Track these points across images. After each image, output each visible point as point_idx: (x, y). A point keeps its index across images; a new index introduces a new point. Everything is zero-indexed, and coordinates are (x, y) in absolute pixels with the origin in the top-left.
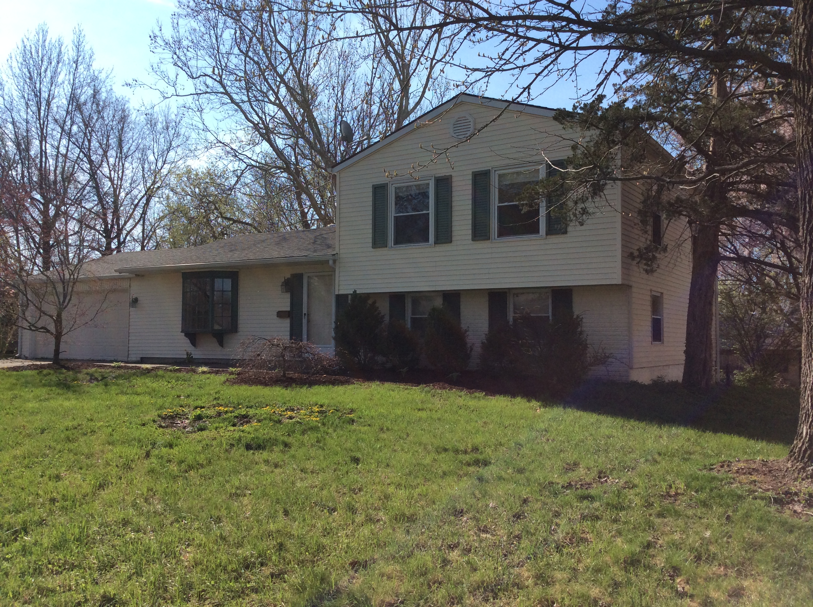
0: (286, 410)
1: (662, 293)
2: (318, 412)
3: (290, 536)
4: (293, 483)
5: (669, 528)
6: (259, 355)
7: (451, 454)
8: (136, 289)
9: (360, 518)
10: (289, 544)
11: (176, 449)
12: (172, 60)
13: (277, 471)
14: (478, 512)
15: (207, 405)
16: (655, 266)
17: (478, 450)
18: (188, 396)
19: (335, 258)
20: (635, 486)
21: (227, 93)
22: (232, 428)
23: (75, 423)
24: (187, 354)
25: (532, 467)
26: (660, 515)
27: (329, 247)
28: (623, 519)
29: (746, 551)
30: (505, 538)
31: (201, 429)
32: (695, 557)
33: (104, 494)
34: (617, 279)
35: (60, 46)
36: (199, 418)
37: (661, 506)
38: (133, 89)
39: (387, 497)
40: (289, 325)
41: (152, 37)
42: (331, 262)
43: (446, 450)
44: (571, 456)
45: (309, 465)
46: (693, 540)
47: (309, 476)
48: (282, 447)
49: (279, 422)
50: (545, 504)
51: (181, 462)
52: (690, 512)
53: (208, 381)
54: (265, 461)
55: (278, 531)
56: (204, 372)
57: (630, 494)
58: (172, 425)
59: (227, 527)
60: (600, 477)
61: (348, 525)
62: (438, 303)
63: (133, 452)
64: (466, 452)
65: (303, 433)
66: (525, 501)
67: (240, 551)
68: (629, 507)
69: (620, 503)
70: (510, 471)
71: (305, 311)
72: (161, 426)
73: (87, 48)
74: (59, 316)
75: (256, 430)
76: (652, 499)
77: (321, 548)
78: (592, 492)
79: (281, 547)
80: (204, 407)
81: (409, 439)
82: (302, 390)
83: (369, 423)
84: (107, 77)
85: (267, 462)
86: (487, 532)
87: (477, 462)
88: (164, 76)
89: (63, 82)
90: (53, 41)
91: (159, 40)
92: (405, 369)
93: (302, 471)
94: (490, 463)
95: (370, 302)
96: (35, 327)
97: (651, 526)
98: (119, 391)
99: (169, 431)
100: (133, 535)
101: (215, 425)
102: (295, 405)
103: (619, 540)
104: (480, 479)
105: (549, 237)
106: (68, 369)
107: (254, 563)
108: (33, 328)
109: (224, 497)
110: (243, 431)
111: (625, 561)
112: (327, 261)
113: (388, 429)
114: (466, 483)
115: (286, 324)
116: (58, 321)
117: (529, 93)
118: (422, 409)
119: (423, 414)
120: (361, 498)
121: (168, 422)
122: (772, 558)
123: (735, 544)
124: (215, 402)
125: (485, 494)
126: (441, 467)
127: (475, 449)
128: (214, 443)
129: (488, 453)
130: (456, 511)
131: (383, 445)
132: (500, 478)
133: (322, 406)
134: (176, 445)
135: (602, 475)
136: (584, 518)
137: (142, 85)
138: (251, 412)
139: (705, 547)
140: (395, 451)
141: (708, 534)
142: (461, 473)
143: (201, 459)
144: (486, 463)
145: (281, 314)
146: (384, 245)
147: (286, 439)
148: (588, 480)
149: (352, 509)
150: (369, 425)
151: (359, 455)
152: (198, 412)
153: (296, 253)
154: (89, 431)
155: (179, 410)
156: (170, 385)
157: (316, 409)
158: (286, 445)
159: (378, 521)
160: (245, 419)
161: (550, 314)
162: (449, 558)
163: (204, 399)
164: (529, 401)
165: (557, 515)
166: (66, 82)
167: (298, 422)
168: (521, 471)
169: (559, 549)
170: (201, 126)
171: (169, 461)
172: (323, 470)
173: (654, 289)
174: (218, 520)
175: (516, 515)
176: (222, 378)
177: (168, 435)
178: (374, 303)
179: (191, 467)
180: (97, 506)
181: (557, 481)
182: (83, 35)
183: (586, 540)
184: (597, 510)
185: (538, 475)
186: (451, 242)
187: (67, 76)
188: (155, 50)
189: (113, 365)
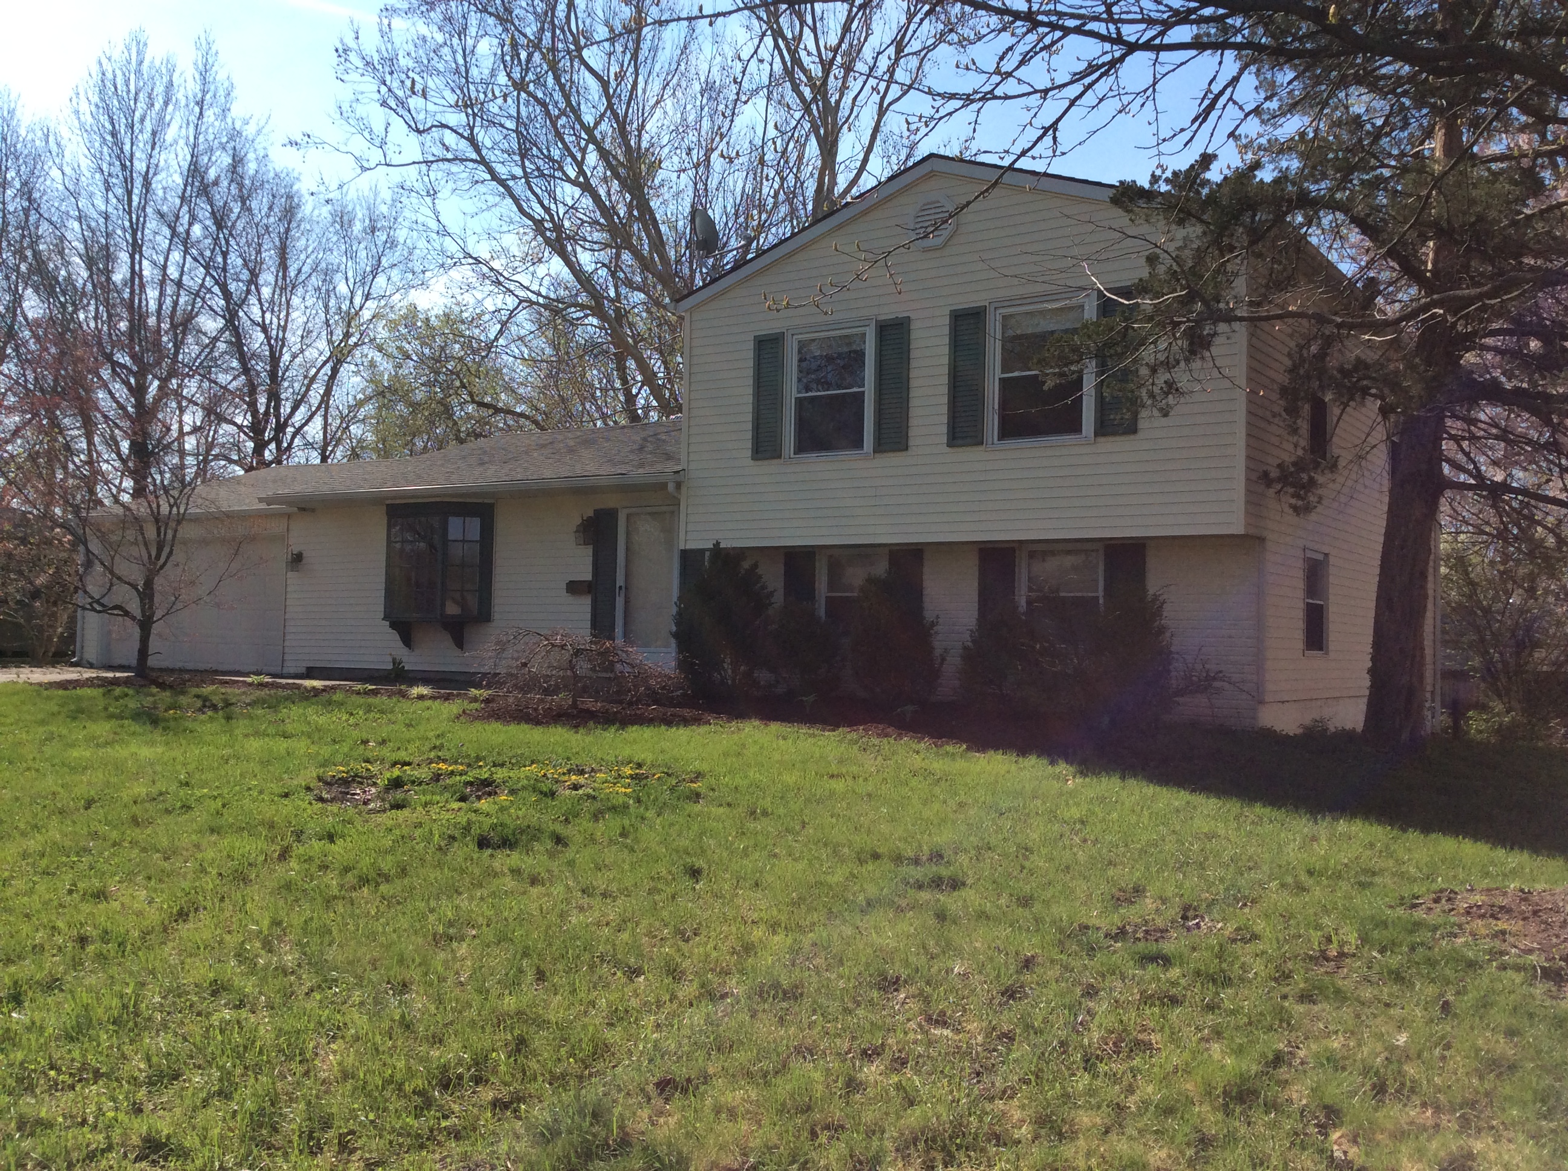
0: (569, 771)
1: (1326, 555)
2: (631, 777)
3: (542, 1023)
4: (563, 915)
5: (1321, 1026)
6: (525, 665)
7: (887, 865)
8: (301, 536)
9: (688, 990)
10: (539, 1040)
11: (340, 842)
12: (377, 96)
13: (535, 891)
14: (928, 983)
15: (416, 760)
16: (1312, 498)
17: (941, 856)
18: (384, 742)
19: (680, 480)
20: (1255, 937)
21: (483, 161)
22: (456, 805)
23: (154, 791)
24: (394, 662)
25: (1048, 894)
26: (1305, 997)
27: (669, 457)
28: (1228, 1005)
29: (1481, 1078)
30: (980, 1039)
31: (398, 806)
32: (1374, 1086)
33: (185, 929)
34: (1234, 523)
35: (171, 72)
36: (396, 784)
37: (1306, 980)
38: (302, 151)
39: (748, 948)
40: (589, 609)
41: (340, 51)
42: (671, 487)
43: (876, 856)
44: (1126, 875)
45: (600, 882)
46: (1371, 1051)
47: (596, 902)
48: (549, 845)
49: (552, 794)
50: (1067, 968)
51: (347, 870)
52: (1367, 993)
53: (426, 714)
54: (512, 871)
55: (519, 1013)
56: (421, 697)
57: (1245, 953)
58: (343, 797)
59: (418, 1001)
60: (1185, 918)
61: (659, 1004)
62: (881, 569)
63: (250, 847)
64: (916, 862)
65: (596, 816)
66: (1028, 964)
67: (435, 1053)
68: (1242, 979)
69: (1222, 971)
70: (1002, 901)
71: (620, 581)
72: (321, 799)
73: (221, 77)
74: (149, 584)
75: (502, 809)
76: (1290, 965)
77: (601, 1050)
78: (1168, 947)
79: (520, 1045)
80: (409, 764)
81: (805, 832)
82: (606, 734)
83: (729, 799)
84: (259, 132)
85: (516, 872)
86: (945, 1024)
87: (937, 883)
88: (364, 128)
89: (176, 142)
90: (157, 64)
91: (353, 57)
92: (811, 698)
93: (583, 891)
94: (964, 884)
95: (746, 565)
96: (103, 605)
97: (1284, 1019)
98: (250, 731)
99: (333, 808)
100: (227, 1014)
101: (423, 799)
102: (589, 763)
103: (1216, 1047)
104: (941, 916)
105: (1101, 439)
106: (162, 686)
107: (460, 1077)
108: (98, 608)
109: (420, 940)
110: (475, 811)
111: (1225, 1092)
112: (664, 486)
113: (765, 813)
114: (909, 924)
115: (583, 606)
116: (147, 594)
117: (1055, 139)
118: (838, 776)
119: (839, 786)
120: (697, 948)
121: (335, 789)
122: (1535, 1092)
123: (1458, 1061)
124: (432, 755)
125: (948, 948)
126: (863, 890)
127: (937, 856)
128: (418, 833)
129: (961, 865)
130: (886, 979)
131: (752, 843)
132: (982, 915)
133: (639, 766)
134: (343, 836)
135: (1191, 914)
136: (1146, 999)
137: (320, 144)
138: (500, 774)
139: (1394, 1067)
140: (775, 856)
141: (1402, 1039)
142: (903, 903)
143: (387, 864)
144: (956, 884)
145: (574, 588)
146: (776, 454)
147: (559, 828)
148: (1160, 922)
149: (674, 973)
150: (729, 805)
151: (700, 863)
152: (396, 772)
153: (605, 469)
154: (179, 804)
155: (360, 767)
156: (352, 721)
157: (628, 771)
158: (558, 840)
159: (724, 996)
160: (487, 787)
161: (1101, 593)
162: (861, 1076)
163: (412, 748)
164: (1052, 763)
165: (1091, 992)
166: (182, 142)
167: (589, 796)
168: (1025, 902)
169: (1089, 1063)
170: (433, 225)
171: (324, 867)
172: (626, 892)
173: (1310, 546)
174: (404, 987)
175: (1007, 990)
176: (454, 707)
177: (331, 815)
178: (755, 566)
179: (364, 881)
180: (169, 952)
181: (1097, 922)
182: (213, 50)
183: (1148, 1046)
184: (1174, 984)
185: (1061, 911)
186: (906, 449)
187: (184, 130)
188: (345, 77)
189: (249, 680)
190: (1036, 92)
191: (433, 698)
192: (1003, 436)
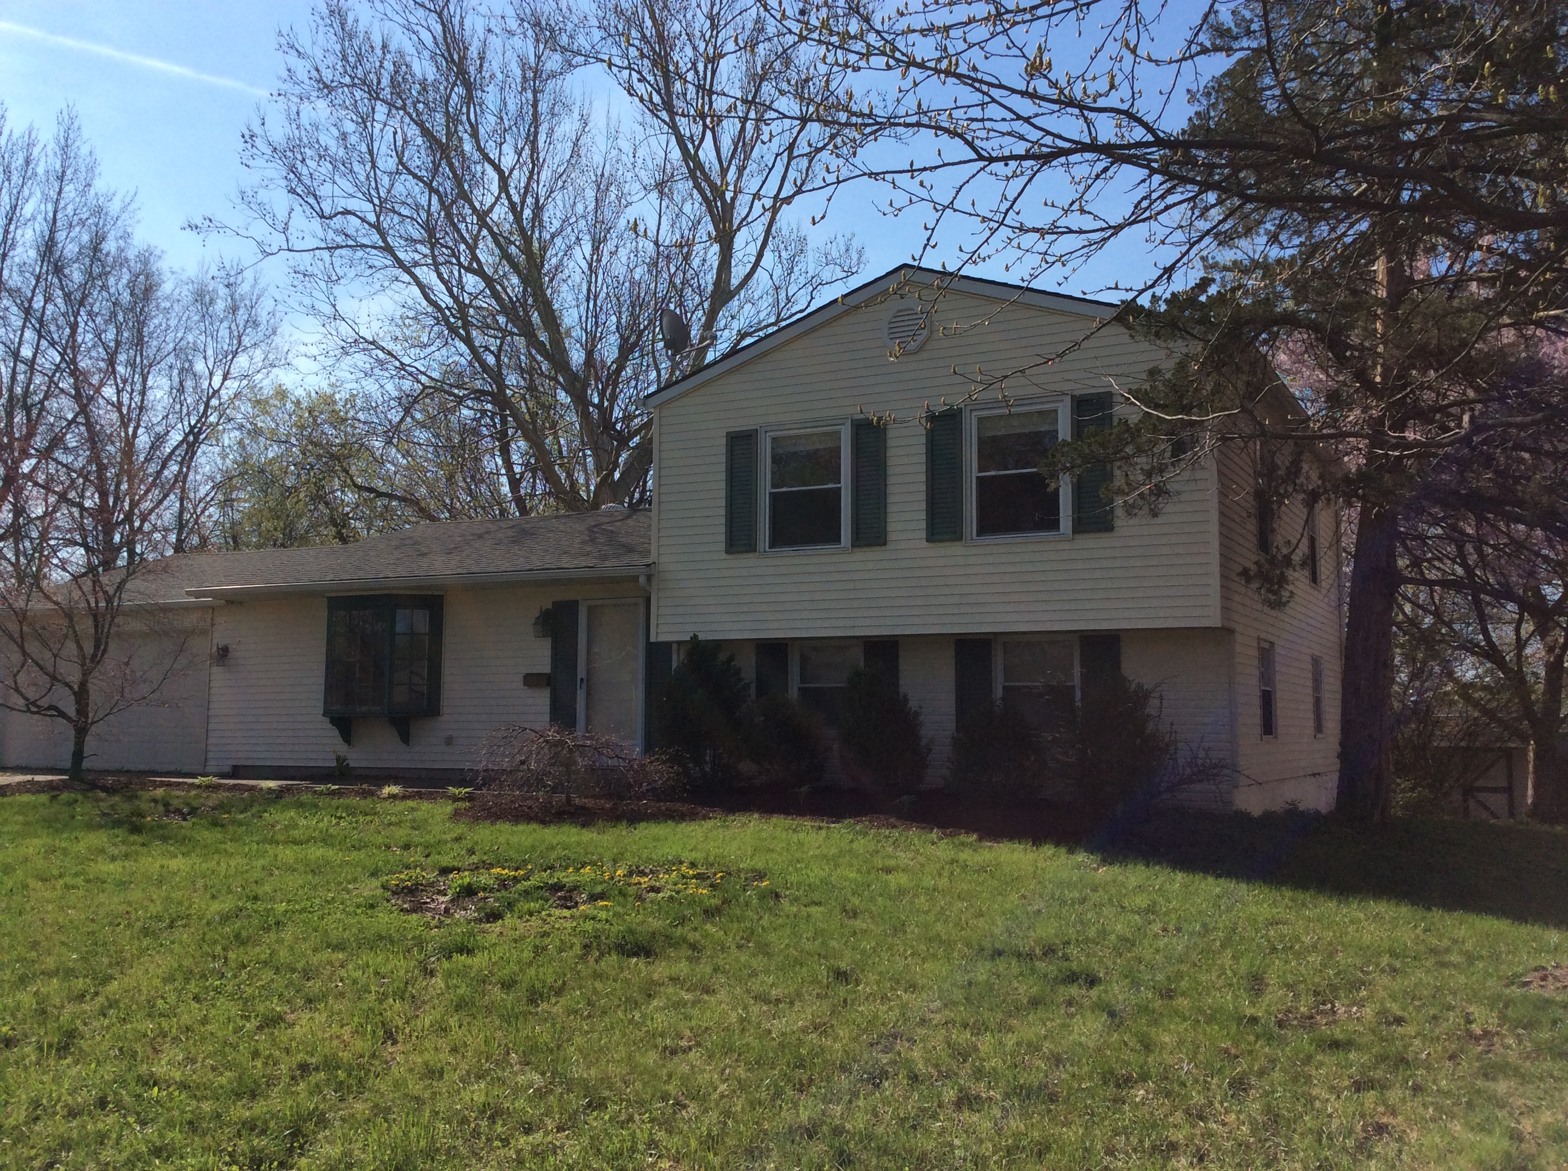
1: (1272, 644)
2: (696, 877)
6: (523, 762)
8: (224, 632)
12: (284, 183)
16: (1285, 594)
19: (651, 571)
21: (388, 249)
24: (338, 759)
27: (630, 549)
34: (1212, 619)
35: (30, 145)
36: (467, 891)
38: (202, 235)
40: (548, 701)
41: (247, 137)
42: (642, 580)
49: (639, 897)
53: (419, 815)
56: (393, 797)
58: (419, 906)
62: (857, 657)
71: (581, 673)
72: (405, 910)
73: (84, 150)
74: (83, 684)
80: (462, 870)
84: (124, 209)
87: (1072, 978)
88: (264, 213)
89: (34, 218)
90: (15, 135)
91: (258, 142)
92: (805, 789)
94: (1099, 979)
95: (722, 657)
96: (39, 707)
105: (1077, 536)
106: (109, 790)
108: (34, 709)
112: (635, 579)
115: (541, 700)
116: (81, 695)
121: (408, 899)
133: (693, 865)
137: (222, 228)
142: (1061, 999)
144: (1091, 979)
145: (532, 680)
146: (750, 547)
150: (816, 904)
151: (841, 965)
153: (566, 562)
157: (687, 871)
161: (1077, 681)
166: (40, 218)
167: (675, 898)
168: (1168, 994)
170: (328, 310)
173: (1263, 635)
178: (731, 658)
182: (76, 125)
186: (885, 544)
187: (43, 206)
188: (251, 163)
189: (196, 781)
191: (404, 798)
192: (981, 532)
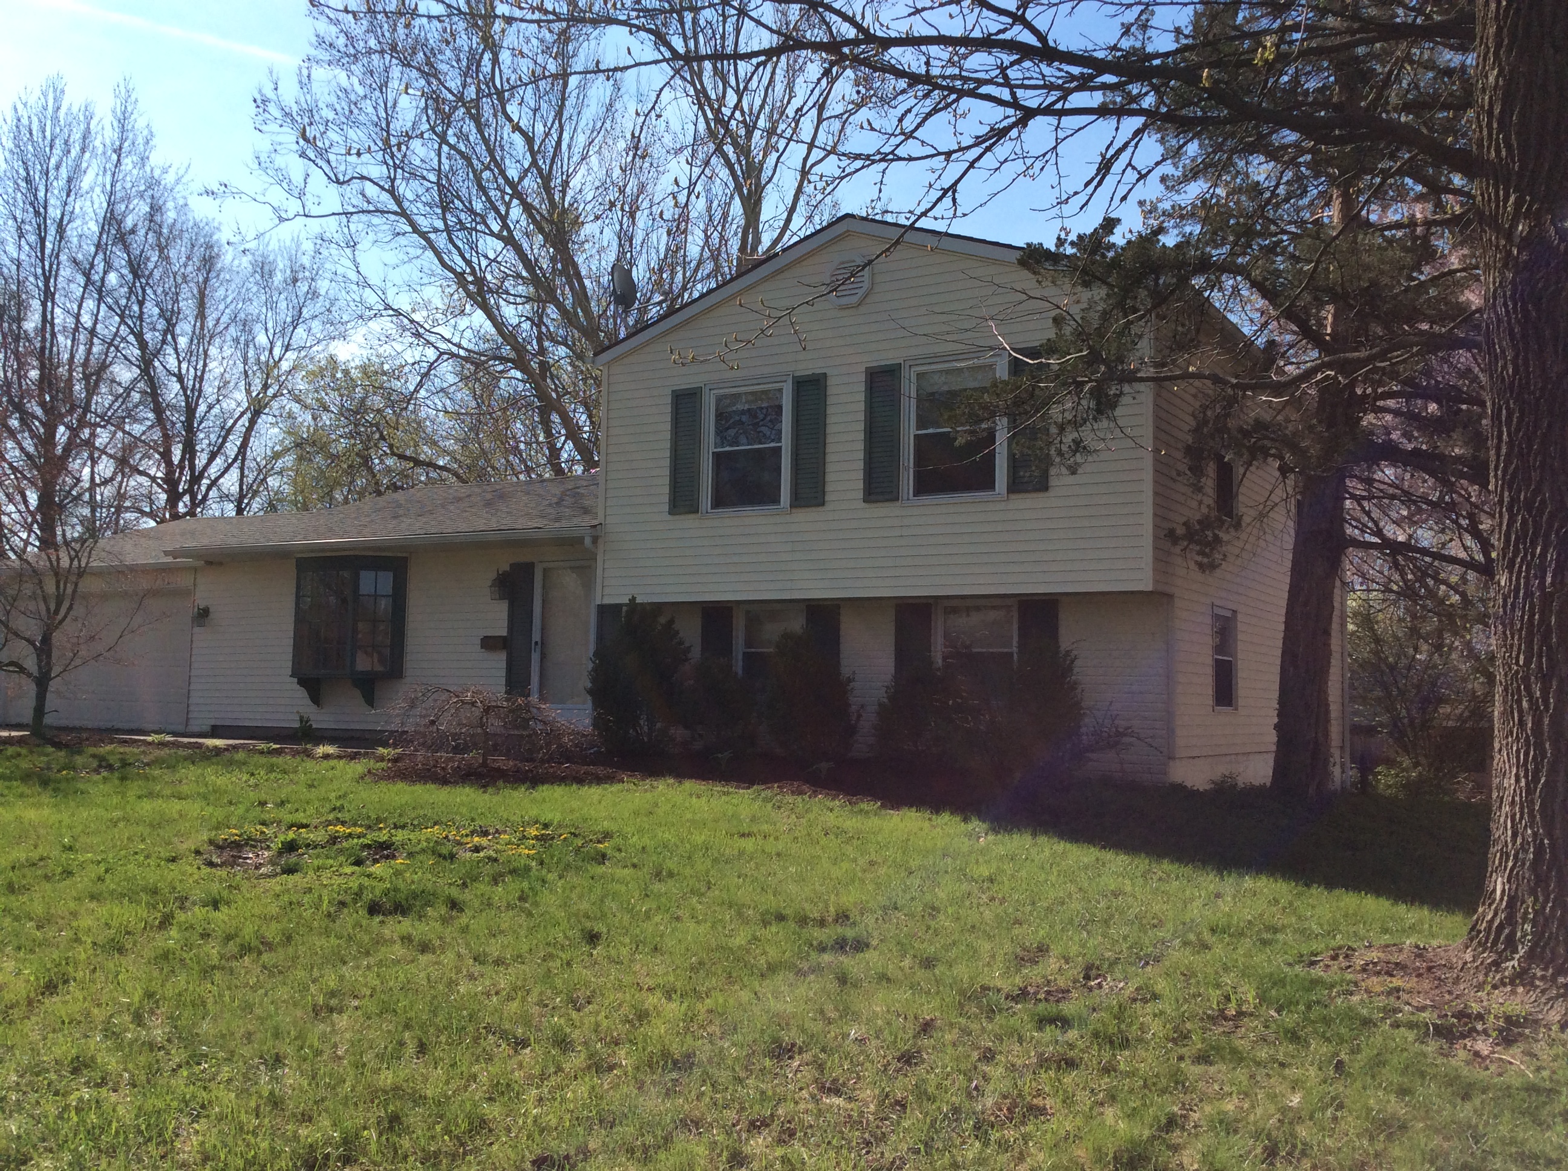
0: (472, 833)
1: (1235, 612)
2: (536, 838)
3: (419, 1099)
4: (452, 984)
5: (1217, 1088)
6: (433, 722)
7: (792, 925)
8: (208, 590)
9: (576, 1061)
10: (415, 1117)
11: (224, 909)
12: (295, 147)
13: (423, 959)
14: (823, 1050)
15: (315, 822)
16: (1218, 556)
17: (847, 917)
18: (282, 803)
19: (597, 533)
20: (1155, 997)
21: (403, 213)
22: (348, 870)
23: (35, 855)
24: (301, 719)
25: (953, 953)
26: (1202, 1058)
27: (586, 511)
28: (1122, 1067)
29: (1372, 1139)
30: (872, 1108)
31: (290, 870)
32: (1265, 1148)
33: (52, 1003)
34: (1142, 580)
35: (89, 118)
36: (291, 847)
37: (1204, 1040)
38: (218, 201)
39: (642, 1016)
40: (504, 664)
41: (259, 102)
42: (588, 541)
43: (781, 918)
44: (1032, 934)
45: (494, 949)
46: (1265, 1115)
47: (488, 969)
48: (443, 910)
49: (452, 857)
50: (966, 1032)
51: (229, 938)
52: (1263, 1054)
53: (330, 774)
54: (402, 938)
55: (396, 1088)
56: (326, 757)
57: (1145, 1013)
58: (232, 862)
59: (291, 1077)
60: (1087, 977)
61: (543, 1077)
62: (797, 624)
63: (129, 914)
64: (822, 923)
65: (495, 880)
66: (927, 1027)
67: (303, 1132)
68: (1140, 1040)
69: (1120, 1031)
70: (907, 963)
71: (536, 636)
72: (211, 864)
73: (141, 124)
74: (46, 640)
75: (398, 873)
76: (1189, 1025)
77: (480, 1126)
78: (1068, 1008)
79: (394, 1122)
80: (306, 826)
81: (710, 894)
82: (515, 794)
83: (635, 860)
84: (178, 181)
85: (406, 939)
86: (837, 1092)
87: (841, 945)
88: (282, 179)
89: (92, 189)
90: (75, 110)
91: (272, 108)
92: (727, 754)
93: (475, 959)
94: (867, 946)
95: (663, 620)
97: (1178, 1080)
98: (145, 792)
99: (222, 873)
100: (86, 1093)
101: (316, 862)
102: (491, 823)
103: (1110, 1113)
104: (843, 980)
105: (1012, 496)
106: (58, 745)
107: (327, 1157)
109: (299, 1013)
110: (369, 876)
111: (1115, 1158)
112: (580, 540)
113: (671, 875)
114: (811, 987)
115: (498, 661)
116: (44, 649)
117: (954, 200)
118: (749, 835)
119: (749, 844)
120: (587, 1018)
121: (227, 854)
122: (1423, 1153)
123: (1351, 1124)
124: (331, 817)
125: (847, 1013)
126: (765, 953)
127: (843, 917)
128: (306, 899)
129: (867, 925)
130: (780, 1047)
131: (654, 906)
132: (884, 978)
133: (546, 826)
134: (228, 903)
135: (1093, 972)
136: (1044, 1062)
137: (238, 194)
138: (400, 836)
139: (1286, 1127)
140: (678, 919)
141: (1295, 1100)
142: (805, 966)
143: (272, 932)
144: (861, 945)
145: (489, 643)
146: (693, 509)
147: (454, 892)
148: (1061, 983)
149: (563, 1043)
150: (634, 866)
151: (600, 927)
152: (291, 835)
153: (522, 523)
154: (60, 870)
155: (254, 830)
156: (252, 781)
157: (533, 832)
158: (454, 905)
159: (611, 1068)
160: (384, 850)
161: (1015, 650)
162: (747, 1150)
163: (311, 810)
164: (966, 820)
165: (988, 1056)
166: (98, 190)
167: (489, 858)
168: (928, 963)
169: (981, 1129)
170: (353, 276)
171: (205, 935)
172: (519, 958)
173: (1218, 602)
174: (278, 1060)
175: (903, 1056)
176: (359, 767)
177: (216, 881)
178: (671, 622)
179: (245, 949)
180: (32, 1029)
181: (999, 984)
182: (133, 98)
183: (1042, 1111)
184: (1071, 1046)
185: (962, 971)
186: (823, 504)
187: (100, 178)
188: (264, 128)
189: (149, 739)
190: (939, 154)
191: (340, 757)
192: (918, 492)
